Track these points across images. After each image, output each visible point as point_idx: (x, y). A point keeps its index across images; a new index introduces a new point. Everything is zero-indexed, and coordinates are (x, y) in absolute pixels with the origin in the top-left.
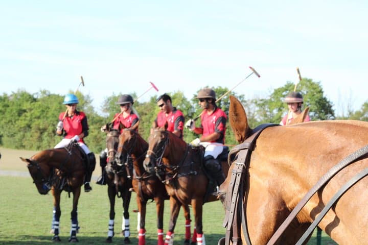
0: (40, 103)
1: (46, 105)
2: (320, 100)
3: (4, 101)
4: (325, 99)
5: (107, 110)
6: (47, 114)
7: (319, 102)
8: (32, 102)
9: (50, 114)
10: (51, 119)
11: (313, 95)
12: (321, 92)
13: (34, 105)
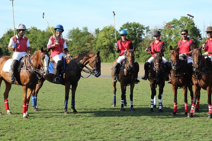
0: (31, 34)
1: (35, 35)
2: (193, 28)
3: (11, 34)
4: (196, 28)
5: (70, 37)
6: (36, 40)
7: (192, 30)
8: (27, 34)
9: (38, 40)
10: (38, 43)
11: (189, 26)
12: (193, 24)
13: (28, 35)
